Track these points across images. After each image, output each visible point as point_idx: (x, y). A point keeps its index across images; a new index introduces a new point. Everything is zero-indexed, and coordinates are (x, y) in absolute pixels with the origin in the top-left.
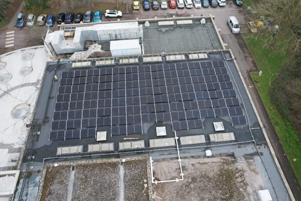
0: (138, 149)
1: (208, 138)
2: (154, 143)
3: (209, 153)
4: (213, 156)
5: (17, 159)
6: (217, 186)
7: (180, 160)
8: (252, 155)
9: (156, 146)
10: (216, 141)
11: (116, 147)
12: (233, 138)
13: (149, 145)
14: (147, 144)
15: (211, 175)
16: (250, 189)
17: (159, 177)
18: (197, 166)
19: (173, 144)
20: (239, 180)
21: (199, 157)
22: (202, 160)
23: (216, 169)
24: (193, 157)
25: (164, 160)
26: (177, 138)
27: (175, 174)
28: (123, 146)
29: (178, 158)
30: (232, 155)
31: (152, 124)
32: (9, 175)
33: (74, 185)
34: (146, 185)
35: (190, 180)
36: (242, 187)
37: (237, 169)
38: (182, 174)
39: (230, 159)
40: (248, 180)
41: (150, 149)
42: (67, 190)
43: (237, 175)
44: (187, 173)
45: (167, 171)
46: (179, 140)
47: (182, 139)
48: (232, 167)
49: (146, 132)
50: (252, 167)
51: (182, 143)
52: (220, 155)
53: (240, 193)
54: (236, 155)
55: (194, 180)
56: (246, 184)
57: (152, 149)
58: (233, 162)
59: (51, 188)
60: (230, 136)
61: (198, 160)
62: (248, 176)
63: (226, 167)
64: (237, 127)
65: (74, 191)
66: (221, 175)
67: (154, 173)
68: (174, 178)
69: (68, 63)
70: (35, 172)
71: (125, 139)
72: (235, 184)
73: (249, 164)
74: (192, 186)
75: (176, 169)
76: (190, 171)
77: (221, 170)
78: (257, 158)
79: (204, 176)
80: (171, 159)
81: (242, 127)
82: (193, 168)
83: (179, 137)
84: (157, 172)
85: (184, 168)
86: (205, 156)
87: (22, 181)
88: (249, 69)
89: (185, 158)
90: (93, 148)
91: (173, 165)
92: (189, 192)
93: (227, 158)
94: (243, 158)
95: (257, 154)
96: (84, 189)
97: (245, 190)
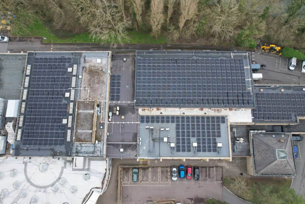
0: (74, 105)
1: (74, 76)
2: (72, 98)
3: (80, 77)
4: (82, 75)
6: (93, 76)
7: (81, 89)
8: (85, 60)
9: (74, 98)
10: (76, 72)
11: (71, 115)
12: (76, 65)
13: (73, 101)
14: (72, 101)
15: (89, 78)
16: (97, 65)
17: (86, 98)
18: (85, 82)
19: (74, 90)
20: (93, 68)
21: (81, 81)
22: (83, 80)
23: (87, 75)
24: (81, 83)
25: (80, 95)
26: (72, 89)
27: (86, 92)
28: (71, 111)
31: (63, 98)
32: (76, 161)
33: (83, 130)
34: (87, 102)
35: (90, 86)
36: (95, 68)
37: (89, 67)
38: (87, 89)
39: (84, 69)
40: (93, 65)
43: (91, 68)
44: (87, 87)
45: (85, 95)
46: (73, 88)
47: (72, 86)
48: (88, 69)
49: (67, 102)
50: (89, 62)
51: (74, 87)
52: (82, 72)
53: (97, 69)
54: (83, 66)
56: (95, 66)
57: (74, 99)
58: (86, 68)
60: (75, 66)
61: (83, 82)
63: (87, 71)
64: (72, 62)
66: (90, 74)
68: (88, 92)
69: (15, 144)
70: (76, 150)
71: (68, 111)
72: (94, 70)
74: (92, 86)
78: (86, 58)
79: (89, 80)
80: (80, 92)
81: (72, 60)
82: (85, 84)
83: (71, 87)
84: (84, 99)
85: (85, 88)
86: (82, 79)
87: (79, 155)
88: (40, 43)
89: (81, 87)
90: (70, 125)
91: (83, 92)
92: (94, 87)
94: (85, 64)
95: (84, 58)
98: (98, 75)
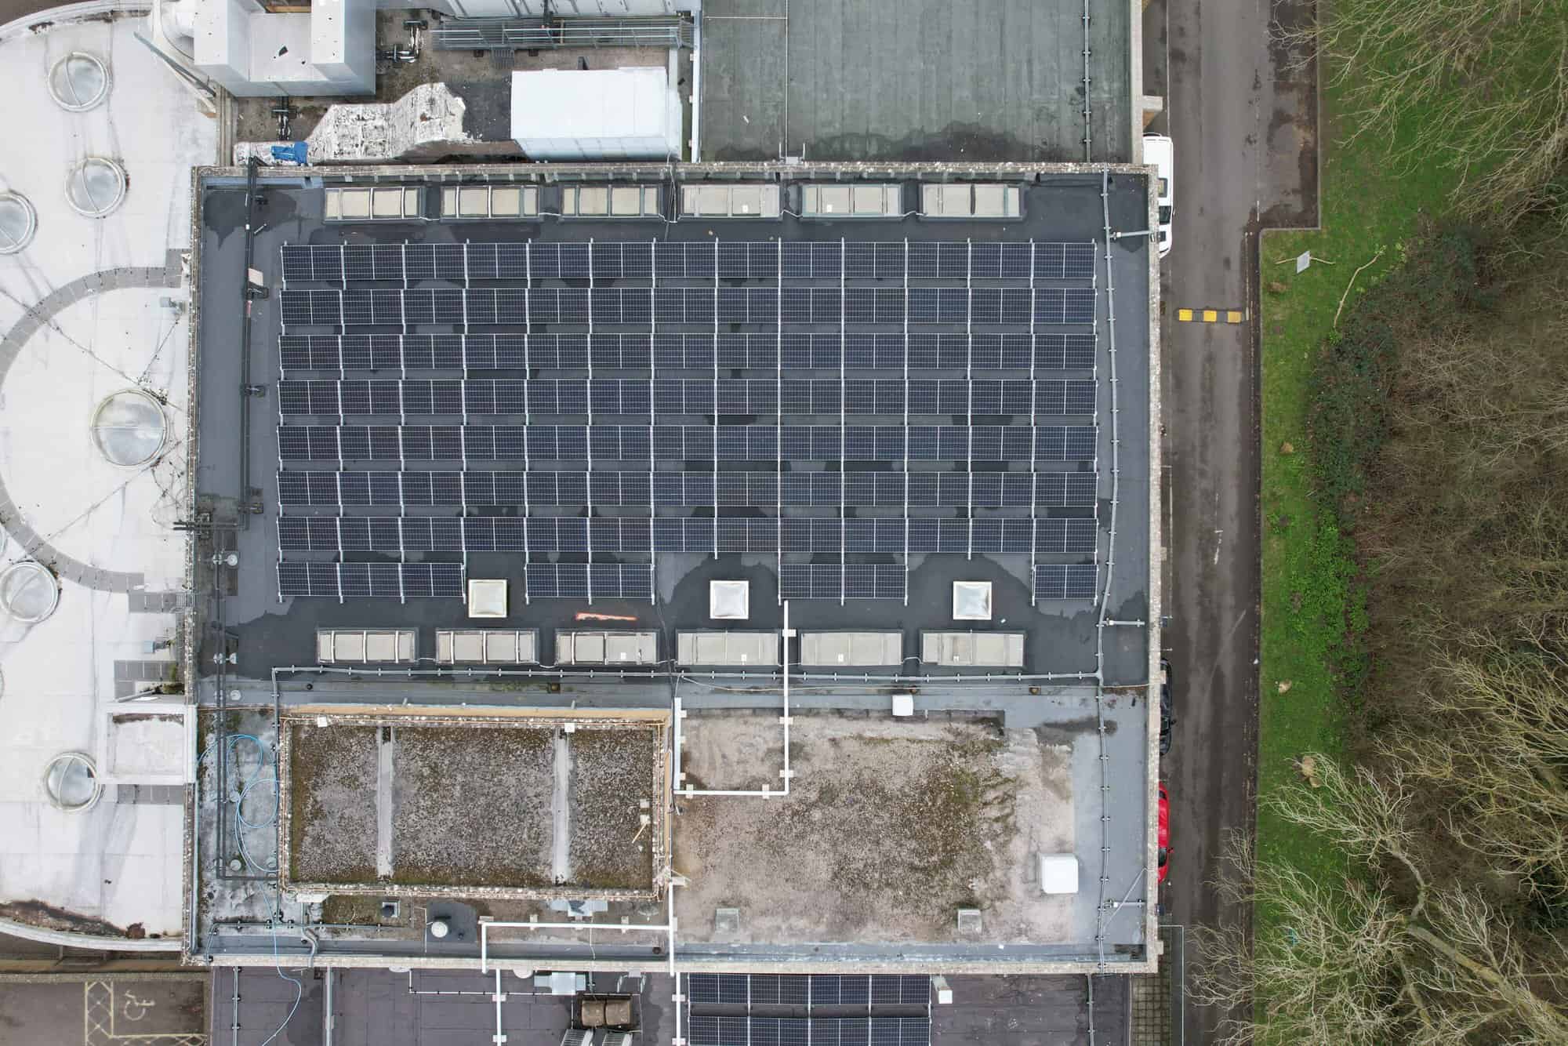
0: (630, 667)
1: (912, 647)
2: (694, 648)
3: (903, 705)
4: (918, 717)
5: (172, 637)
6: (907, 824)
7: (786, 720)
8: (1073, 728)
9: (704, 660)
10: (946, 662)
11: (547, 650)
12: (1016, 659)
13: (675, 655)
14: (667, 648)
15: (894, 784)
16: (1018, 847)
17: (703, 773)
18: (852, 747)
19: (770, 658)
20: (993, 812)
21: (866, 714)
22: (872, 729)
23: (918, 769)
24: (840, 712)
25: (727, 712)
26: (788, 633)
27: (762, 770)
28: (573, 648)
29: (780, 712)
30: (995, 722)
31: (696, 561)
32: (163, 718)
33: (397, 794)
34: (645, 819)
35: (813, 796)
36: (994, 837)
37: (997, 773)
38: (787, 774)
39: (981, 733)
40: (1022, 817)
41: (680, 670)
42: (372, 806)
43: (990, 795)
44: (804, 768)
45: (734, 757)
46: (795, 643)
47: (807, 639)
48: (979, 766)
49: (668, 597)
50: (1056, 773)
51: (807, 659)
52: (949, 715)
53: (979, 856)
54: (1009, 723)
55: (828, 795)
56: (1011, 830)
57: (687, 669)
58: (989, 748)
59: (320, 795)
60: (1009, 649)
61: (855, 727)
62: (1030, 803)
63: (957, 761)
64: (1050, 608)
65: (398, 813)
66: (932, 789)
67: (685, 758)
68: (753, 784)
69: (303, 182)
70: (253, 713)
71: (582, 616)
72: (971, 824)
73: (1049, 761)
74: (817, 815)
75: (770, 751)
76: (817, 763)
77: (933, 774)
78: (1088, 742)
79: (869, 788)
80: (756, 711)
81: (1070, 608)
82: (832, 753)
83: (801, 627)
84: (695, 754)
85: (797, 751)
86: (888, 714)
87: (211, 739)
88: (1262, 207)
89: (810, 712)
90: (452, 646)
91: (760, 734)
92: (801, 836)
93: (972, 729)
94: (1034, 737)
95: (1090, 725)
96: (432, 811)
97: (1002, 848)
98: (924, 869)
